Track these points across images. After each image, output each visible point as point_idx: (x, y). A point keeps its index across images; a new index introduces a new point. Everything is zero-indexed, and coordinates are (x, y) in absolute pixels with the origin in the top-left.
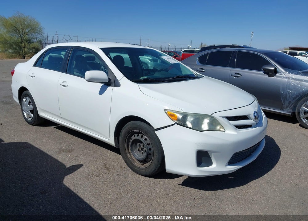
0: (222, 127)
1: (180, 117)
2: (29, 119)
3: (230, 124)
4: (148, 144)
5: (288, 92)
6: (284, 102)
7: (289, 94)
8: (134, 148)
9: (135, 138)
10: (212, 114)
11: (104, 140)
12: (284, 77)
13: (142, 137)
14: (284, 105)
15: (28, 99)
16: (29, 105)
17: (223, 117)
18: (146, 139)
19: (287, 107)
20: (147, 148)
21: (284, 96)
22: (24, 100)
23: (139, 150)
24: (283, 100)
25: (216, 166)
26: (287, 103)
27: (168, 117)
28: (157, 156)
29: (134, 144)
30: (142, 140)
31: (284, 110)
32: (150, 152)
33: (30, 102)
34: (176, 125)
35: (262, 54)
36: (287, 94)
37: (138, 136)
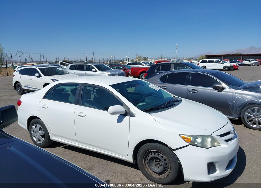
0: (218, 143)
1: (192, 139)
2: (39, 142)
3: (222, 139)
4: (165, 160)
5: (234, 102)
6: (232, 110)
7: (235, 104)
8: (151, 163)
9: (152, 156)
10: (211, 135)
11: (123, 158)
12: (229, 92)
13: (158, 155)
14: (232, 112)
15: (39, 126)
16: (40, 131)
17: (218, 136)
18: (162, 157)
19: (235, 113)
20: (164, 163)
21: (231, 106)
22: (34, 126)
23: (155, 165)
24: (231, 109)
25: (220, 172)
26: (234, 111)
27: (183, 140)
28: (174, 169)
29: (151, 160)
30: (159, 157)
31: (232, 116)
32: (167, 166)
33: (40, 128)
34: (190, 145)
35: (210, 74)
36: (233, 104)
37: (155, 154)
